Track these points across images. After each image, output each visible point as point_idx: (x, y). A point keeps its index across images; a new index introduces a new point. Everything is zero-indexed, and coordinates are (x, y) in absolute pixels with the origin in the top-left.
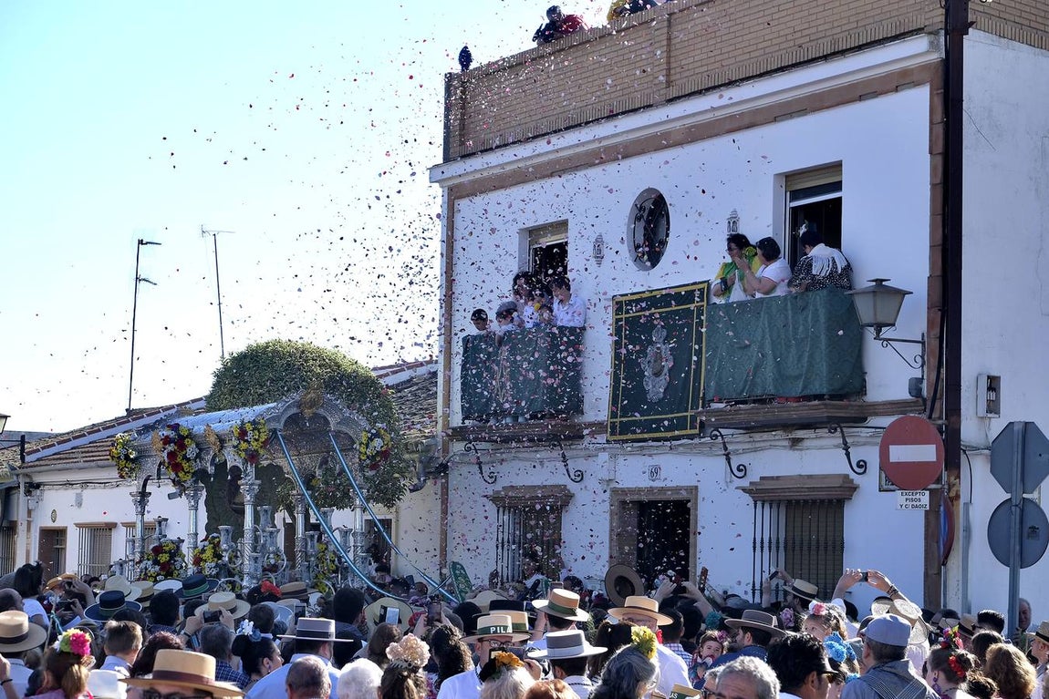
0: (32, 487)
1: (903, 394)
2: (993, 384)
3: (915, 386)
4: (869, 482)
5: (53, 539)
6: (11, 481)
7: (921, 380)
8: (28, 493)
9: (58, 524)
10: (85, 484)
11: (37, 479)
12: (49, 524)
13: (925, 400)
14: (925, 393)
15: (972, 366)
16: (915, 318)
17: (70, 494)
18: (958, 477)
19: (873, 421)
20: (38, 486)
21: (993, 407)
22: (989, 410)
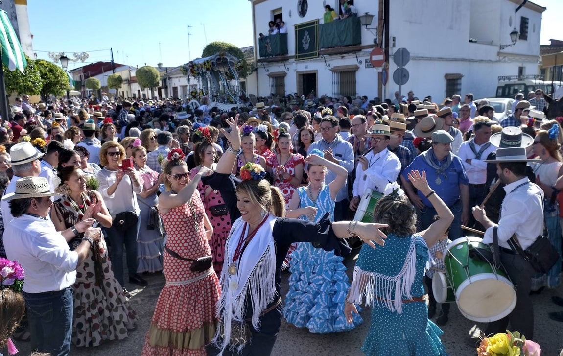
0: (170, 78)
1: (372, 43)
2: (394, 39)
3: (375, 41)
4: (362, 66)
5: (175, 89)
6: (165, 77)
7: (376, 39)
8: (169, 80)
9: (176, 86)
10: (180, 77)
11: (171, 77)
12: (174, 86)
13: (378, 44)
14: (378, 42)
15: (392, 33)
16: (375, 23)
17: (177, 79)
18: (389, 63)
19: (363, 50)
20: (171, 78)
21: (394, 45)
22: (393, 46)
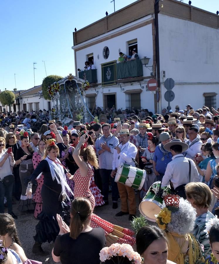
0: (21, 98)
1: (150, 75)
2: (164, 72)
3: (152, 74)
4: (144, 90)
5: (25, 105)
6: (19, 98)
7: (152, 73)
8: (21, 99)
9: (25, 103)
10: (28, 97)
11: (22, 97)
12: (24, 103)
13: (153, 76)
14: (153, 75)
15: (161, 69)
16: (151, 63)
17: (26, 99)
18: (160, 88)
19: (144, 80)
20: (22, 98)
21: (164, 76)
22: (164, 77)
